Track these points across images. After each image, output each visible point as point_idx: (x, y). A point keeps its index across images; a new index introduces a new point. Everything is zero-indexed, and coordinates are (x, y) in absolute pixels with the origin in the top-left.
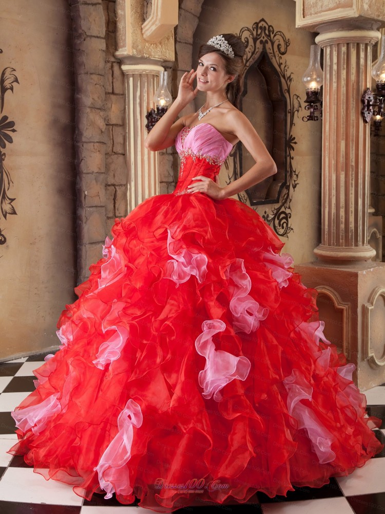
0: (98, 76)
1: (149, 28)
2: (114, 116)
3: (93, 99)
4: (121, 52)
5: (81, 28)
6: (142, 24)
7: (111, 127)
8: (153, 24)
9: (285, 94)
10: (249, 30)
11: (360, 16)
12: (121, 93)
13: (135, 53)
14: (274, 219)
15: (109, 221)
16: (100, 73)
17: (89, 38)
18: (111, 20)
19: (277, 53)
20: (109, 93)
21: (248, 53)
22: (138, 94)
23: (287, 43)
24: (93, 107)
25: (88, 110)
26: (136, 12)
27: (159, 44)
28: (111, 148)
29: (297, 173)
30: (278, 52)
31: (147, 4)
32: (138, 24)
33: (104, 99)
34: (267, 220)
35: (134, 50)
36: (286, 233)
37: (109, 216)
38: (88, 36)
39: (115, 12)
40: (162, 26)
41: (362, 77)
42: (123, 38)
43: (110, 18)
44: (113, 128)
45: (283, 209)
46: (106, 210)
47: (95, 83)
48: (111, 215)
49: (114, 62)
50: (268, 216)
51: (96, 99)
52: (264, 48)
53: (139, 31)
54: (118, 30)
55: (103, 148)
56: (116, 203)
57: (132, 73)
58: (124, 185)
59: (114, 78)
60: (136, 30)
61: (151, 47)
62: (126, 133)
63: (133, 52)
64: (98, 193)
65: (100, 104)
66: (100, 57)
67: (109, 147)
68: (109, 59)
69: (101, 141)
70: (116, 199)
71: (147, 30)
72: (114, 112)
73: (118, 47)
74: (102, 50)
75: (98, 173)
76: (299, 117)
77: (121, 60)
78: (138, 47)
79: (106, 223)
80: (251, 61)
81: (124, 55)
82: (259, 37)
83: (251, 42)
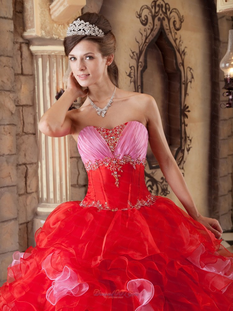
0: (7, 57)
1: (57, 9)
2: (24, 97)
3: (2, 81)
4: (29, 33)
6: (50, 5)
7: (21, 108)
8: (61, 5)
10: (148, 8)
12: (31, 73)
13: (44, 34)
15: (21, 198)
16: (9, 55)
20: (18, 74)
21: (147, 30)
22: (47, 74)
23: (181, 19)
24: (2, 90)
27: (66, 25)
28: (21, 129)
29: (190, 138)
30: (173, 29)
32: (46, 4)
33: (13, 80)
35: (43, 32)
37: (21, 193)
40: (70, 7)
42: (31, 18)
44: (23, 109)
46: (18, 188)
47: (4, 65)
48: (22, 191)
49: (23, 43)
51: (6, 81)
52: (162, 25)
53: (47, 12)
54: (26, 10)
55: (14, 130)
56: (28, 181)
57: (41, 54)
58: (35, 163)
59: (23, 59)
60: (44, 10)
61: (59, 28)
62: (36, 113)
63: (42, 33)
64: (10, 173)
65: (9, 86)
66: (8, 39)
67: (20, 127)
68: (18, 40)
69: (11, 123)
70: (28, 177)
71: (55, 11)
72: (23, 93)
73: (25, 28)
74: (10, 31)
75: (8, 155)
76: (192, 87)
77: (29, 41)
78: (46, 28)
79: (18, 200)
80: (150, 38)
81: (32, 36)
82: (157, 15)
83: (150, 19)
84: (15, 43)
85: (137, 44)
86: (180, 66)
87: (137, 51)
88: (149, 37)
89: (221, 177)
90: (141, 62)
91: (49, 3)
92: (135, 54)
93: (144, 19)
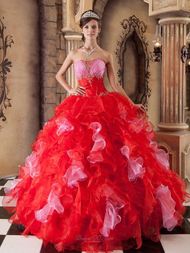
1: (78, 18)
2: (61, 60)
3: (50, 51)
4: (64, 29)
5: (45, 18)
6: (75, 16)
7: (59, 65)
9: (145, 52)
10: (127, 20)
11: (180, 10)
12: (64, 49)
13: (71, 29)
16: (54, 39)
17: (48, 22)
18: (60, 14)
19: (141, 32)
20: (58, 49)
21: (127, 31)
23: (145, 27)
24: (50, 56)
25: (48, 57)
26: (72, 10)
29: (150, 90)
31: (77, 6)
32: (73, 16)
33: (55, 52)
35: (71, 28)
38: (48, 21)
39: (62, 10)
41: (182, 40)
42: (65, 22)
43: (59, 13)
47: (52, 44)
49: (61, 34)
51: (52, 51)
52: (135, 29)
53: (73, 19)
54: (63, 18)
57: (69, 39)
58: (65, 94)
59: (61, 42)
64: (52, 97)
65: (54, 54)
66: (54, 31)
68: (59, 33)
69: (54, 72)
70: (61, 100)
71: (77, 18)
73: (63, 27)
74: (55, 28)
75: (52, 87)
77: (64, 33)
81: (66, 30)
82: (132, 24)
83: (128, 26)
84: (57, 34)
85: (121, 38)
87: (121, 42)
88: (128, 35)
90: (123, 47)
92: (119, 43)
93: (125, 26)
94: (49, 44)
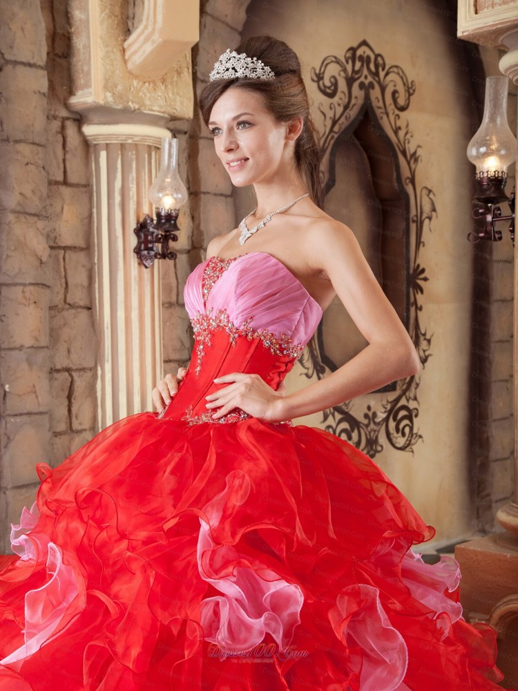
0: (32, 146)
1: (140, 47)
2: (68, 229)
3: (21, 194)
4: (81, 99)
6: (125, 40)
7: (62, 252)
8: (146, 40)
9: (405, 187)
10: (338, 62)
12: (83, 182)
13: (110, 99)
14: (386, 420)
15: (58, 440)
16: (36, 141)
17: (10, 67)
18: (59, 31)
19: (391, 108)
20: (57, 183)
21: (336, 106)
22: (118, 184)
23: (409, 88)
24: (21, 213)
25: (11, 217)
26: (112, 14)
27: (159, 83)
28: (61, 296)
29: (428, 337)
30: (393, 106)
32: (117, 40)
33: (45, 194)
34: (375, 423)
35: (109, 94)
36: (409, 445)
37: (58, 430)
38: (7, 62)
39: (67, 15)
40: (165, 44)
42: (85, 68)
43: (58, 27)
44: (66, 254)
45: (403, 402)
46: (51, 419)
47: (26, 160)
48: (62, 427)
49: (68, 119)
50: (375, 415)
51: (28, 194)
52: (367, 98)
53: (119, 55)
54: (76, 51)
55: (45, 297)
56: (73, 405)
57: (104, 142)
58: (91, 369)
59: (67, 152)
60: (113, 51)
61: (144, 89)
62: (93, 264)
63: (105, 97)
64: (34, 386)
65: (37, 205)
66: (35, 107)
67: (58, 293)
68: (57, 113)
69: (39, 282)
70: (73, 396)
71: (135, 52)
72: (67, 221)
73: (74, 88)
74: (39, 92)
75: (32, 347)
76: (432, 229)
77: (81, 116)
78: (116, 87)
79: (52, 444)
80: (343, 123)
81: (87, 103)
82: (356, 76)
83: (342, 85)
84: (50, 117)
86: (407, 184)
88: (340, 122)
89: (494, 421)
91: (122, 38)
93: (328, 83)
94: (17, 160)
